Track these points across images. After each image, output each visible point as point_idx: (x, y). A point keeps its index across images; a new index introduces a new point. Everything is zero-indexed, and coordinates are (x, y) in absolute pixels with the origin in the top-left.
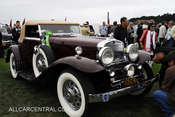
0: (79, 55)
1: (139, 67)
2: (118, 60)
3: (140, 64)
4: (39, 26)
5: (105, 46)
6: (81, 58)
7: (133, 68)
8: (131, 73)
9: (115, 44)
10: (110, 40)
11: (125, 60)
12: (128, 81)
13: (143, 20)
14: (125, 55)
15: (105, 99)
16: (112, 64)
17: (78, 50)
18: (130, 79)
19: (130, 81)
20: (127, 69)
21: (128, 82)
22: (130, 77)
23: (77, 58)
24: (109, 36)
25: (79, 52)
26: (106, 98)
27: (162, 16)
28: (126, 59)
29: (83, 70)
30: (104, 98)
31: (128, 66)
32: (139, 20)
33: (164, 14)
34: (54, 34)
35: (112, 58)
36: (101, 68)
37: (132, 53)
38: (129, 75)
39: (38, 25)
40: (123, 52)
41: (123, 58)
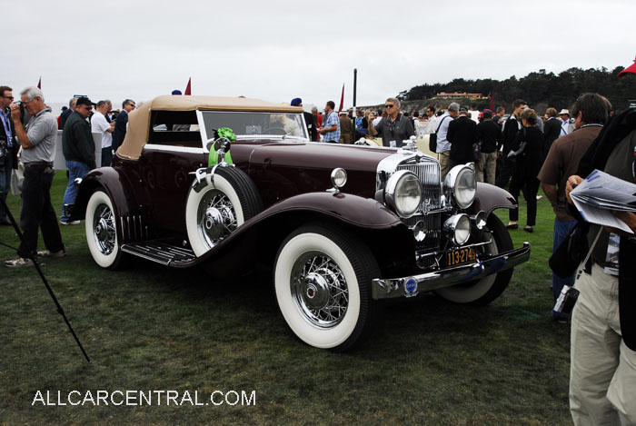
0: (339, 188)
1: (478, 223)
2: (428, 207)
3: (482, 216)
4: (200, 115)
5: (398, 168)
6: (344, 197)
7: (467, 225)
8: (462, 236)
9: (421, 164)
10: (409, 154)
11: (442, 207)
12: (455, 256)
13: (456, 94)
14: (444, 194)
15: (411, 289)
16: (415, 214)
17: (337, 177)
18: (459, 251)
19: (461, 254)
20: (454, 226)
21: (456, 259)
22: (459, 246)
23: (335, 195)
24: (405, 144)
25: (341, 182)
26: (413, 288)
27: (521, 79)
28: (444, 204)
29: (355, 222)
30: (408, 289)
31: (454, 220)
32: (442, 94)
33: (531, 74)
34: (238, 136)
35: (418, 198)
36: (394, 220)
37: (463, 189)
38: (459, 241)
39: (197, 111)
40: (439, 185)
41: (438, 201)
